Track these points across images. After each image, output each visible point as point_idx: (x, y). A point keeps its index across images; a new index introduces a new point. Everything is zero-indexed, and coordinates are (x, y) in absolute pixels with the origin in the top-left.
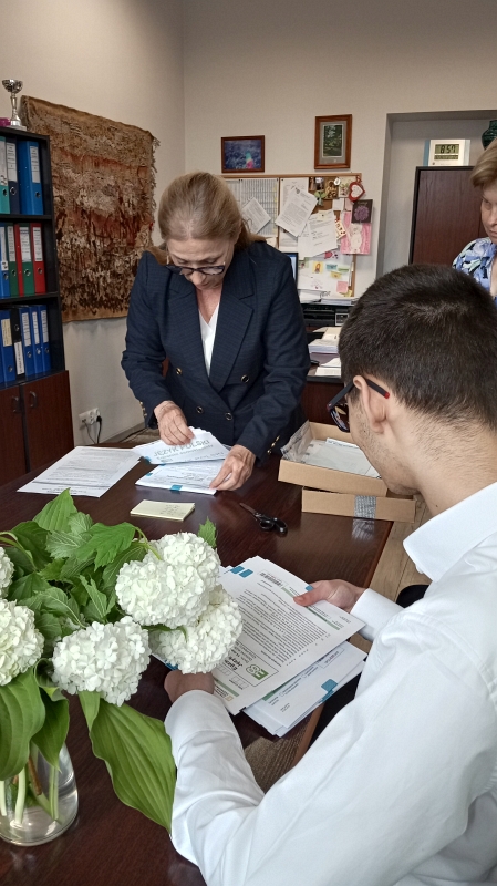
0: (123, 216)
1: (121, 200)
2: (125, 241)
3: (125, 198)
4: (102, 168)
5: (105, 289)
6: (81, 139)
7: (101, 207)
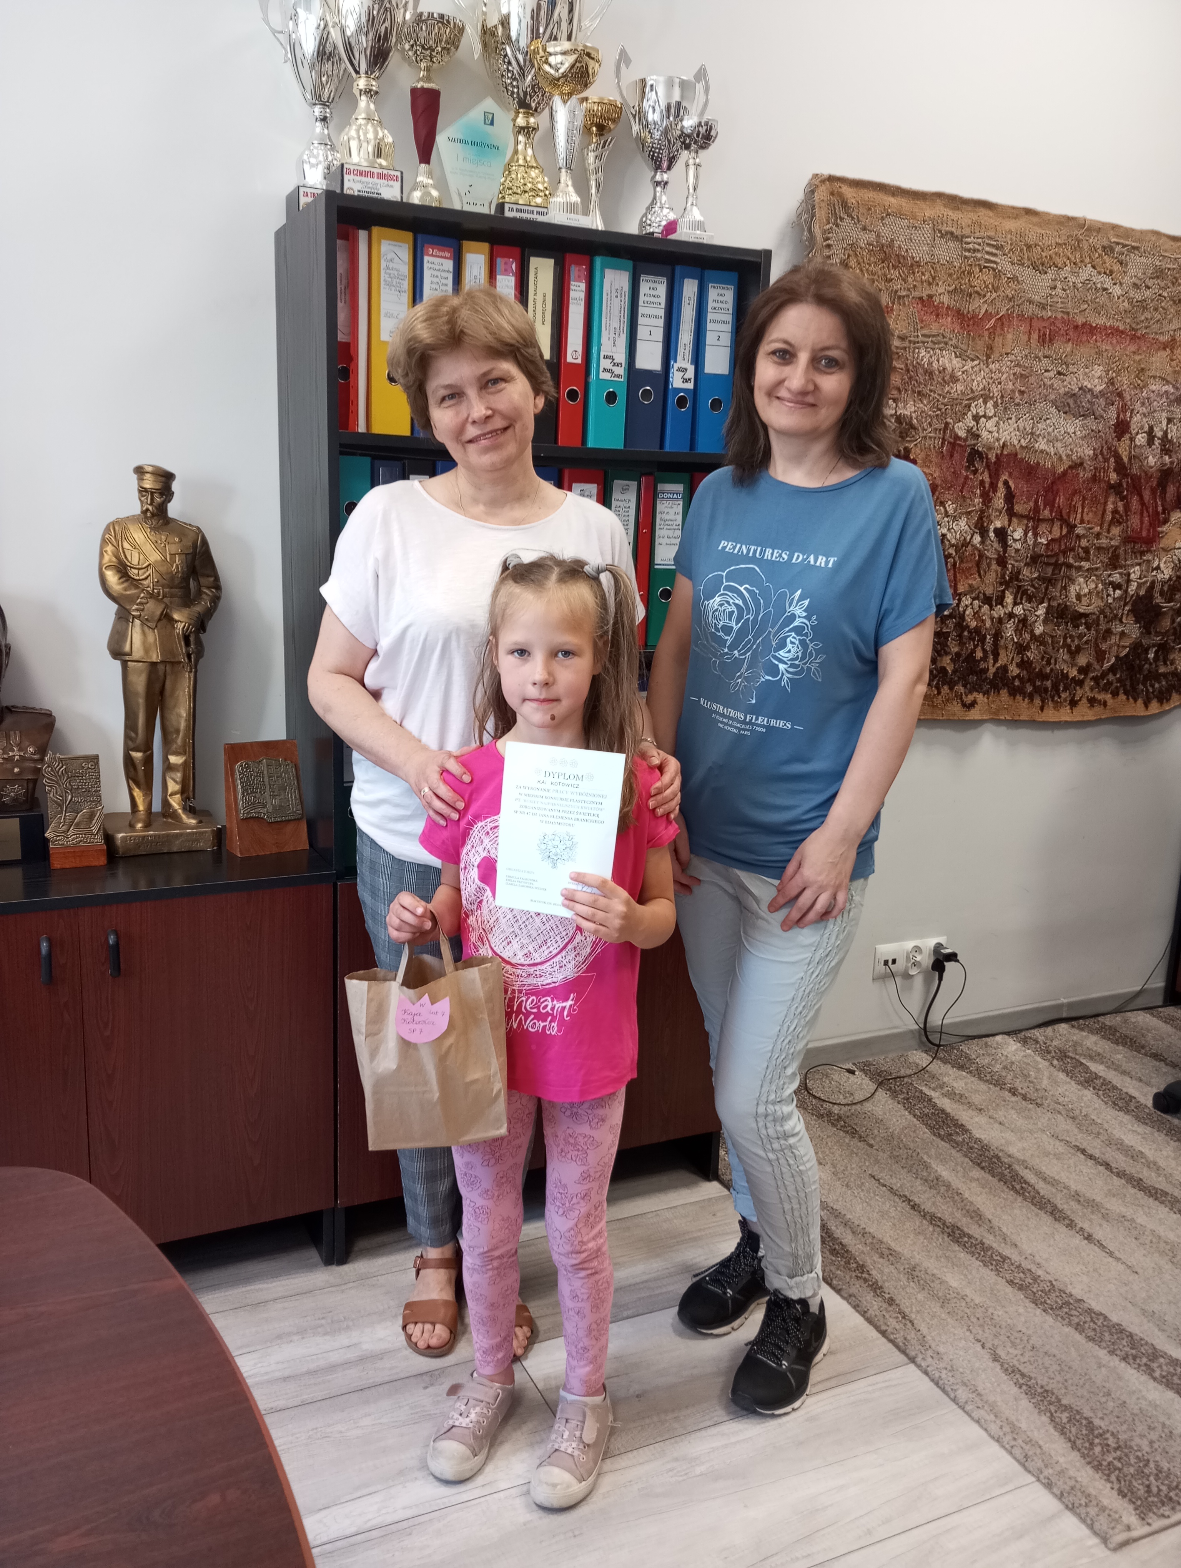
0: (1121, 468)
1: (1122, 428)
2: (1116, 531)
3: (1137, 422)
4: (1063, 348)
5: (1021, 648)
6: (998, 274)
7: (1041, 445)
